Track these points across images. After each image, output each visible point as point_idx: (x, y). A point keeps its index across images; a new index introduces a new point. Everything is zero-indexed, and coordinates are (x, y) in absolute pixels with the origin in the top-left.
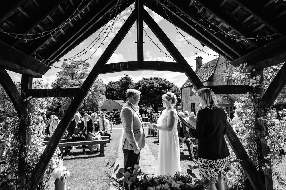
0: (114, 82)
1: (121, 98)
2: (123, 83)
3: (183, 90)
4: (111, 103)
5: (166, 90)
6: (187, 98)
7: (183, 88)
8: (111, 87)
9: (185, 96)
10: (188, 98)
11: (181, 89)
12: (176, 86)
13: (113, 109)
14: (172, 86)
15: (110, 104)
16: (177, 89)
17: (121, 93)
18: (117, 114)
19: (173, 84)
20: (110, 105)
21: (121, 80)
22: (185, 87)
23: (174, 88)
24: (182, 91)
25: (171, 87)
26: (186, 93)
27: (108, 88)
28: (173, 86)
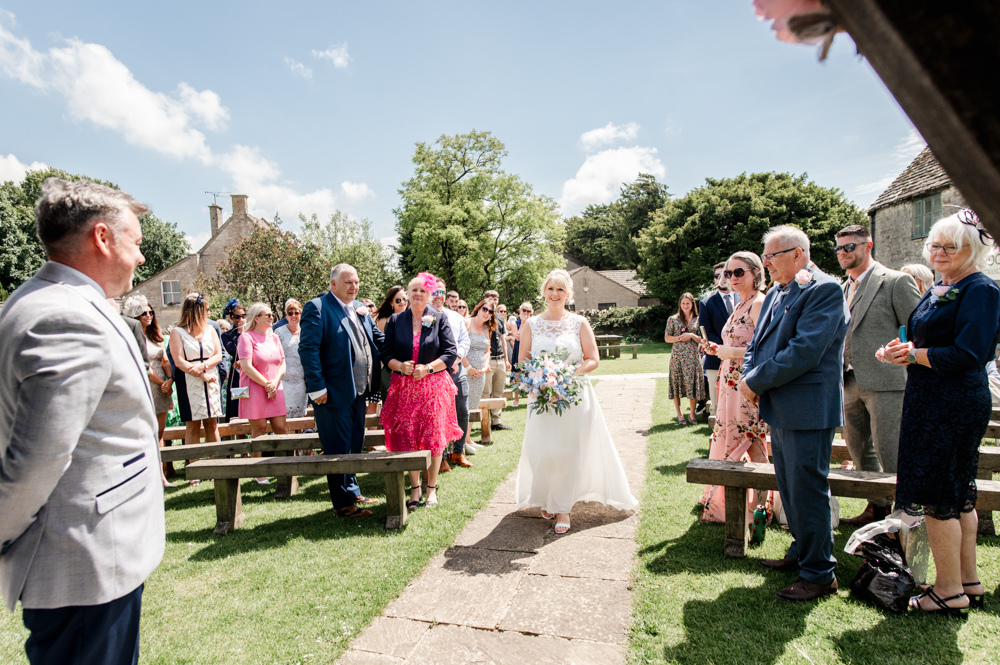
0: (605, 207)
1: (626, 261)
2: (634, 207)
3: (879, 216)
4: (590, 283)
5: (802, 221)
6: (899, 252)
7: (880, 209)
8: (595, 226)
9: (886, 244)
10: (904, 252)
11: (872, 213)
12: (848, 203)
13: (597, 302)
14: (832, 206)
15: (586, 285)
16: (852, 217)
17: (625, 244)
18: (606, 320)
19: (838, 194)
20: (586, 289)
21: (625, 197)
22: (892, 204)
23: (840, 212)
24: (873, 223)
25: (825, 210)
26: (894, 227)
27: (582, 230)
28: (834, 203)
